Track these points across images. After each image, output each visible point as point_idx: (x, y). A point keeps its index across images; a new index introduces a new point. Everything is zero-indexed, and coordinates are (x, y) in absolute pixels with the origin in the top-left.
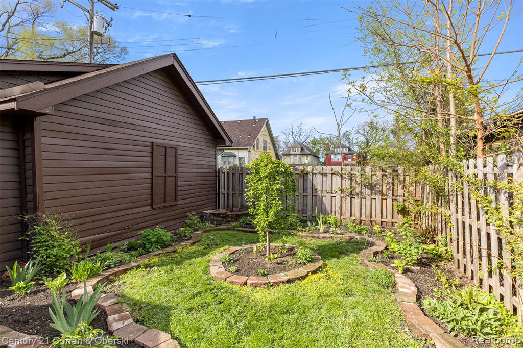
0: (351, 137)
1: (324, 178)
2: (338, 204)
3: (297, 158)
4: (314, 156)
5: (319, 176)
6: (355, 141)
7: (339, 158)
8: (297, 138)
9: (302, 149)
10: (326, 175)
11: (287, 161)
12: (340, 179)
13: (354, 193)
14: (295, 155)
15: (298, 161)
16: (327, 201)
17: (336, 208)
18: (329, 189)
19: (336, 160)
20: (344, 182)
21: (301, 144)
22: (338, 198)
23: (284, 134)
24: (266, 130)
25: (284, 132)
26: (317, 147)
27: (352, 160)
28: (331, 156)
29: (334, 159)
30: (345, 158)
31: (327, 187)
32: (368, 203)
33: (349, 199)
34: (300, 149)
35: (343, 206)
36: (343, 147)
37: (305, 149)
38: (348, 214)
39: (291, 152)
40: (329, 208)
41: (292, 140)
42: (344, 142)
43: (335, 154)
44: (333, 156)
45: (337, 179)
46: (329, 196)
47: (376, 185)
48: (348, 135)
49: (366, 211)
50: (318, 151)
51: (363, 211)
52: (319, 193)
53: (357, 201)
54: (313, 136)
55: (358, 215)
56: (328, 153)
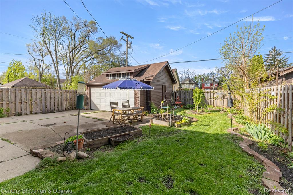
0: (214, 75)
1: (208, 94)
2: (213, 102)
3: (188, 85)
4: (196, 84)
5: (206, 93)
6: (216, 77)
7: (209, 85)
8: (187, 76)
9: (190, 81)
10: (209, 93)
11: (184, 87)
12: (213, 94)
13: (218, 98)
14: (187, 84)
15: (188, 86)
16: (209, 101)
17: (212, 103)
18: (210, 97)
19: (207, 86)
20: (214, 95)
21: (189, 78)
22: (213, 100)
23: (181, 74)
24: (176, 74)
25: (180, 73)
26: (197, 80)
27: (215, 86)
28: (204, 84)
29: (206, 85)
30: (211, 85)
31: (209, 97)
32: (222, 101)
33: (216, 100)
34: (189, 81)
35: (214, 103)
36: (211, 79)
37: (192, 81)
38: (216, 105)
39: (185, 83)
40: (209, 103)
41: (184, 77)
42: (211, 77)
43: (206, 83)
44: (205, 84)
45: (212, 94)
46: (209, 99)
47: (225, 96)
48: (213, 74)
49: (222, 104)
50: (198, 81)
51: (221, 104)
52: (206, 99)
53: (219, 101)
54: (195, 74)
55: (219, 105)
56: (203, 82)
